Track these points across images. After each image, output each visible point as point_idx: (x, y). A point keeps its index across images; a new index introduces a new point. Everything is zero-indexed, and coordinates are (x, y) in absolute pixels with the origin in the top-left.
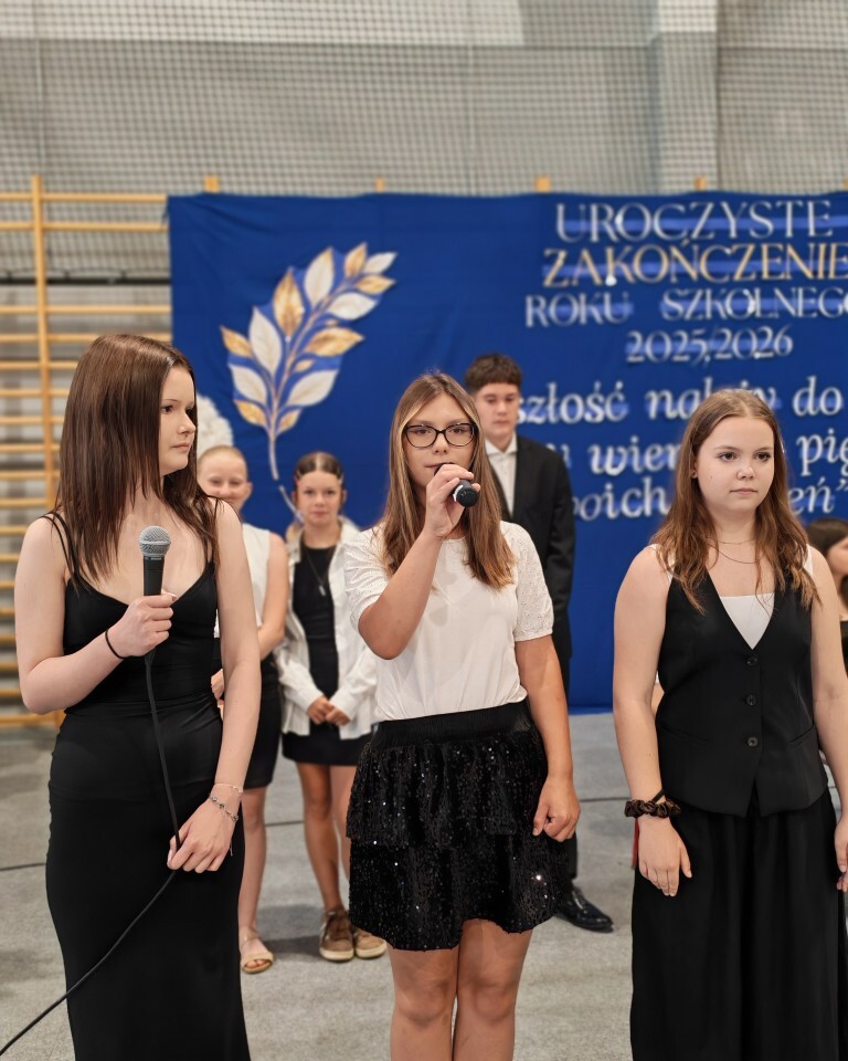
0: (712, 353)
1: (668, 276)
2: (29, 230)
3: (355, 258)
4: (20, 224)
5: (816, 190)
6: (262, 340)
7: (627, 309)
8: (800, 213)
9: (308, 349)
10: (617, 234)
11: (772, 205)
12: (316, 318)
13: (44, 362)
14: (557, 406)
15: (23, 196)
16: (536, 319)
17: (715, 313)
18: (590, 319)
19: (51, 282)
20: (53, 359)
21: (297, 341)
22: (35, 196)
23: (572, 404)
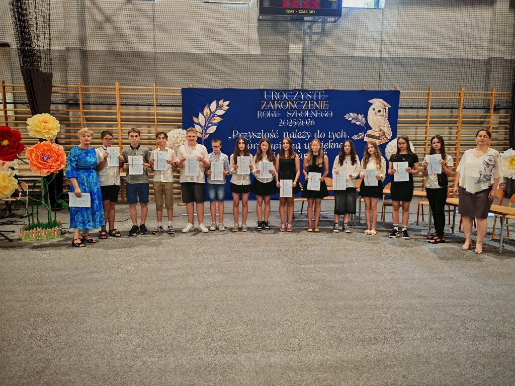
0: (297, 124)
1: (288, 107)
2: (153, 95)
3: (221, 102)
4: (151, 93)
5: (321, 89)
6: (201, 119)
7: (279, 114)
8: (318, 94)
9: (211, 121)
10: (277, 98)
11: (311, 92)
12: (213, 114)
13: (156, 123)
14: (264, 135)
15: (152, 87)
16: (259, 116)
17: (298, 115)
18: (271, 116)
19: (157, 106)
20: (158, 122)
21: (208, 120)
22: (154, 87)
23: (267, 134)
